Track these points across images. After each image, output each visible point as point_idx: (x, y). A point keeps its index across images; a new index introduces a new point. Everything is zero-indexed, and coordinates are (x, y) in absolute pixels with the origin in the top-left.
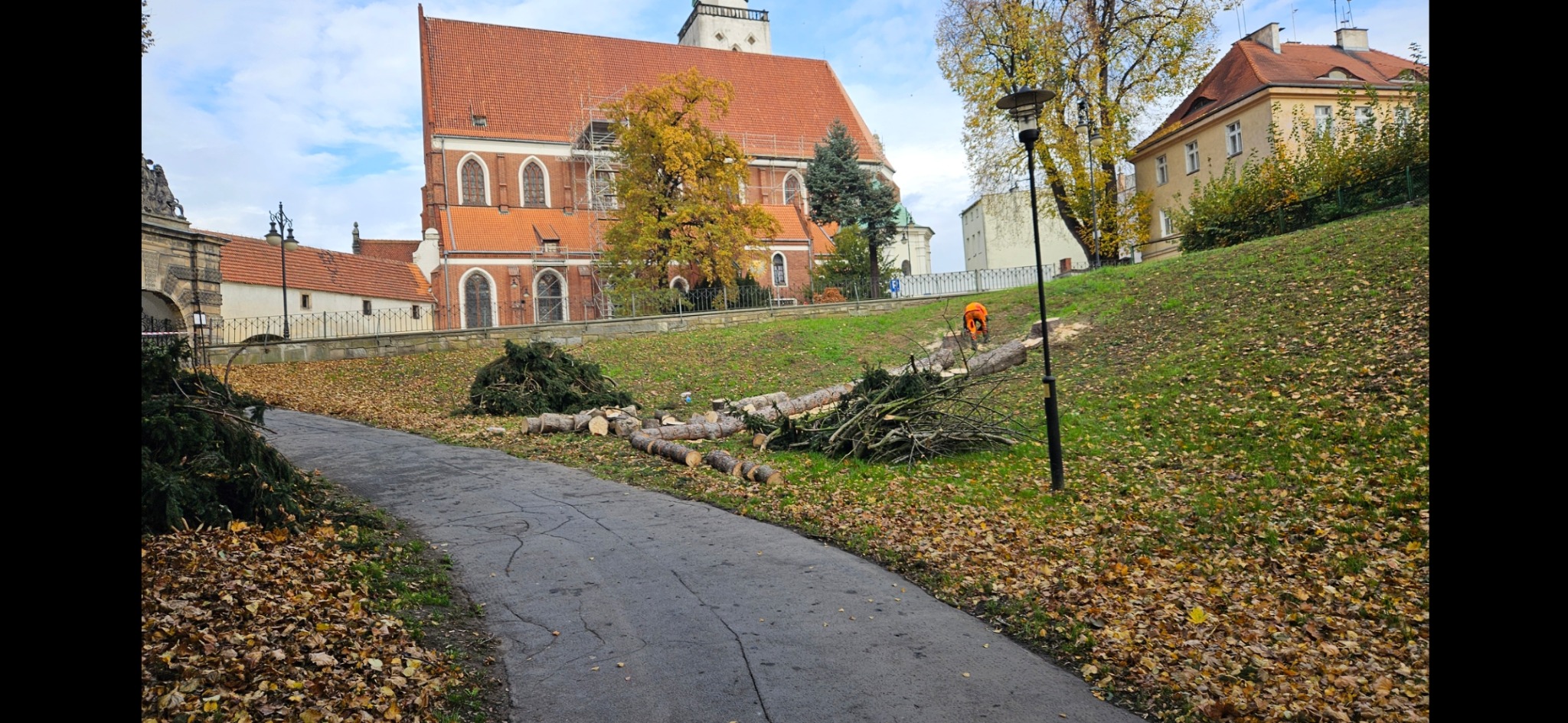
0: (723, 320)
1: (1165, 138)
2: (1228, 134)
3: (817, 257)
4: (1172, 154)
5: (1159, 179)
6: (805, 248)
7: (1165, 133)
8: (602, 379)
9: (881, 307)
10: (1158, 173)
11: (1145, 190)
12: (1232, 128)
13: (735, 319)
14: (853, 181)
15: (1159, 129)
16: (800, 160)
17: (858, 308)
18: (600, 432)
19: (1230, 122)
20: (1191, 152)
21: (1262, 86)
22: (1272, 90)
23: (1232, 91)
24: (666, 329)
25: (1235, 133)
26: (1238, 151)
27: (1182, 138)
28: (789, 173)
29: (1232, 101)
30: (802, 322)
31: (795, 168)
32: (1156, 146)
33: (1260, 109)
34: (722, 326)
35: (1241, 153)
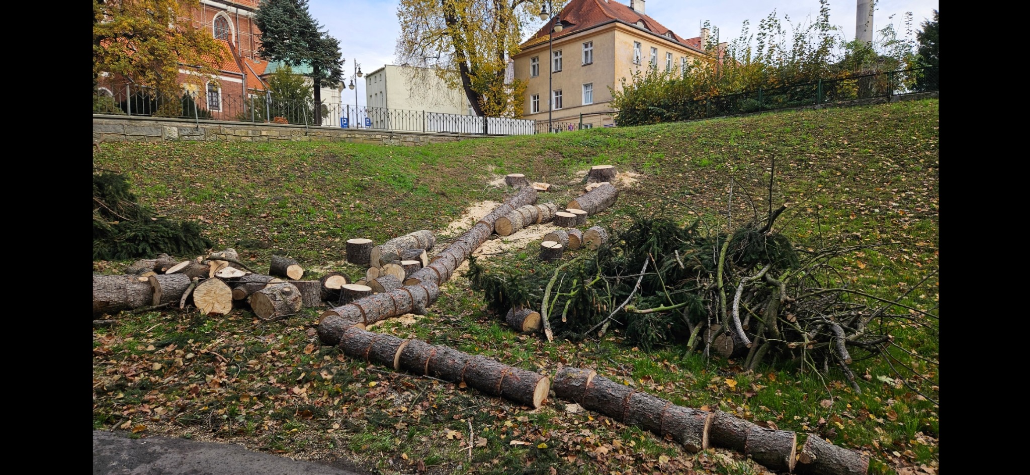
0: (250, 132)
1: (539, 44)
2: (584, 49)
3: (249, 91)
4: (544, 57)
5: (531, 73)
6: (239, 81)
7: (539, 41)
8: (132, 198)
9: (412, 139)
10: (531, 69)
11: (523, 79)
12: (586, 46)
13: (264, 133)
14: (305, 27)
15: (534, 38)
16: (229, 4)
17: (391, 138)
18: (218, 309)
19: (586, 41)
20: (556, 58)
21: (611, 20)
22: (618, 24)
23: (587, 20)
24: (176, 135)
25: (589, 49)
26: (589, 62)
27: (550, 48)
28: (219, 13)
29: (589, 27)
30: (338, 145)
31: (225, 10)
32: (532, 49)
33: (607, 36)
34: (249, 139)
35: (591, 63)
